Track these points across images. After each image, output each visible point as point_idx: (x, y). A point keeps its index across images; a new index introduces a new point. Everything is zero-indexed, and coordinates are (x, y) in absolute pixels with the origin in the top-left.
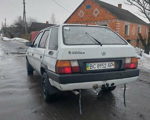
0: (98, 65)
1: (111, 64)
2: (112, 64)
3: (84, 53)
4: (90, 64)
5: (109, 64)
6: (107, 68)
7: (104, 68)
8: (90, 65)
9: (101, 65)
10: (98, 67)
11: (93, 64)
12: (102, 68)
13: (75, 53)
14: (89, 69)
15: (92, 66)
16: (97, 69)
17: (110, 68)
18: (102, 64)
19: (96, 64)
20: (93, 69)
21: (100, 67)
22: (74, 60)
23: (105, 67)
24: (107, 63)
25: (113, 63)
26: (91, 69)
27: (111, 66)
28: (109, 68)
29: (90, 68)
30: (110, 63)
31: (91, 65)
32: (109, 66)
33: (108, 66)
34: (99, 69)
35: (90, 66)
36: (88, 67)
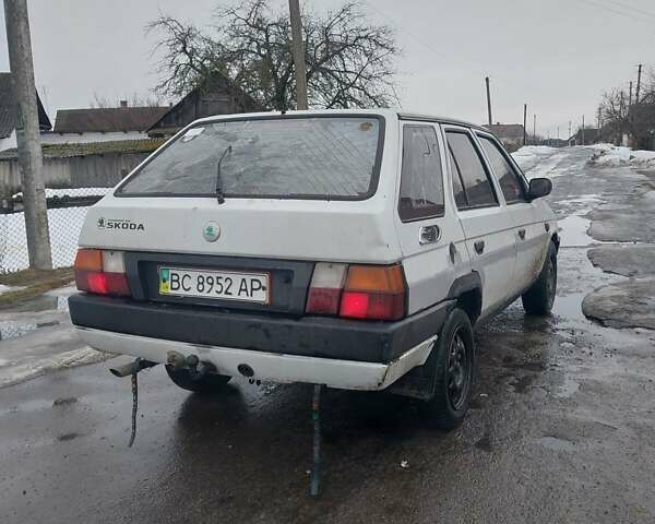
0: (201, 280)
1: (252, 280)
2: (256, 285)
3: (141, 227)
4: (171, 272)
5: (244, 280)
6: (235, 296)
7: (223, 296)
8: (172, 274)
9: (210, 281)
10: (201, 287)
11: (181, 273)
12: (213, 294)
13: (117, 225)
14: (165, 289)
15: (177, 281)
16: (194, 293)
17: (249, 298)
18: (218, 278)
19: (194, 274)
20: (181, 292)
21: (207, 287)
22: (113, 251)
23: (226, 293)
24: (237, 278)
25: (264, 279)
26: (173, 292)
27: (252, 289)
28: (243, 297)
29: (172, 289)
30: (248, 278)
31: (175, 278)
32: (246, 290)
33: (241, 290)
34: (204, 294)
35: (172, 281)
36: (164, 281)
